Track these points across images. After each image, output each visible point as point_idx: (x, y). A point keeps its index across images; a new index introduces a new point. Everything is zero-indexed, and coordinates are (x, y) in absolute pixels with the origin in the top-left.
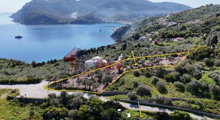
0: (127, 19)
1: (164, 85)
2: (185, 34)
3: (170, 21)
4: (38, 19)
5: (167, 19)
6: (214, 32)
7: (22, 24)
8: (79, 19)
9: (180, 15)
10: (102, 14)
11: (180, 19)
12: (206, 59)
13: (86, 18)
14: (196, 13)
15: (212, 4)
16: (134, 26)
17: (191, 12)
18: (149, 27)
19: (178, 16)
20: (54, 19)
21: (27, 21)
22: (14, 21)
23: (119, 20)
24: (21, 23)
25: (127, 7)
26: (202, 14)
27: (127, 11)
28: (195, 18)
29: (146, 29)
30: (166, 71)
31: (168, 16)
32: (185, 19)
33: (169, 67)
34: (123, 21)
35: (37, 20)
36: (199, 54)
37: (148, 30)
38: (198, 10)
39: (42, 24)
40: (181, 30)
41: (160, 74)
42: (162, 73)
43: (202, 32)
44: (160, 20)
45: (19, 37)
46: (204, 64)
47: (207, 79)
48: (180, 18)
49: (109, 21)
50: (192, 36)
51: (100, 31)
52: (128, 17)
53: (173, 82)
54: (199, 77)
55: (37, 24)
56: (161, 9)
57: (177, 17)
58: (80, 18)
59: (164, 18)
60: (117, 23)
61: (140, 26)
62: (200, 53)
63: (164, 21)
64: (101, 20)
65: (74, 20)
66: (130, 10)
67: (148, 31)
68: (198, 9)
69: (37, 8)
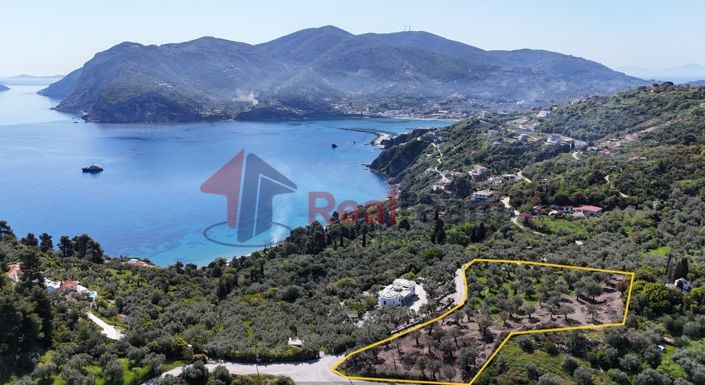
0: (409, 105)
1: (590, 377)
2: (603, 198)
3: (549, 131)
4: (137, 105)
5: (539, 123)
6: (679, 195)
7: (87, 121)
8: (263, 105)
9: (580, 113)
10: (333, 90)
11: (581, 127)
12: (668, 317)
13: (284, 103)
14: (625, 109)
15: (671, 84)
16: (440, 138)
17: (610, 105)
18: (489, 148)
19: (573, 116)
20: (187, 105)
21: (104, 111)
22: (60, 109)
23: (386, 106)
24: (84, 118)
25: (408, 68)
26: (642, 113)
27: (409, 79)
28: (624, 128)
29: (479, 153)
30: (589, 343)
31: (542, 114)
32: (592, 127)
33: (592, 330)
34: (397, 112)
35: (135, 110)
36: (652, 304)
37: (487, 156)
38: (631, 102)
39: (149, 122)
40: (591, 182)
41: (577, 349)
42: (580, 346)
43: (649, 193)
44: (521, 126)
45: (94, 171)
46: (664, 329)
47: (672, 366)
48: (577, 123)
49: (356, 112)
50: (623, 205)
51: (334, 146)
52: (412, 98)
53: (606, 369)
54: (655, 362)
55: (135, 122)
56: (512, 71)
57: (569, 118)
58: (266, 102)
59: (531, 119)
60: (380, 117)
61: (460, 139)
62: (654, 300)
63: (531, 128)
64: (329, 109)
65: (247, 110)
66: (417, 78)
67: (488, 159)
68: (629, 97)
69: (132, 70)
